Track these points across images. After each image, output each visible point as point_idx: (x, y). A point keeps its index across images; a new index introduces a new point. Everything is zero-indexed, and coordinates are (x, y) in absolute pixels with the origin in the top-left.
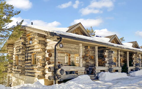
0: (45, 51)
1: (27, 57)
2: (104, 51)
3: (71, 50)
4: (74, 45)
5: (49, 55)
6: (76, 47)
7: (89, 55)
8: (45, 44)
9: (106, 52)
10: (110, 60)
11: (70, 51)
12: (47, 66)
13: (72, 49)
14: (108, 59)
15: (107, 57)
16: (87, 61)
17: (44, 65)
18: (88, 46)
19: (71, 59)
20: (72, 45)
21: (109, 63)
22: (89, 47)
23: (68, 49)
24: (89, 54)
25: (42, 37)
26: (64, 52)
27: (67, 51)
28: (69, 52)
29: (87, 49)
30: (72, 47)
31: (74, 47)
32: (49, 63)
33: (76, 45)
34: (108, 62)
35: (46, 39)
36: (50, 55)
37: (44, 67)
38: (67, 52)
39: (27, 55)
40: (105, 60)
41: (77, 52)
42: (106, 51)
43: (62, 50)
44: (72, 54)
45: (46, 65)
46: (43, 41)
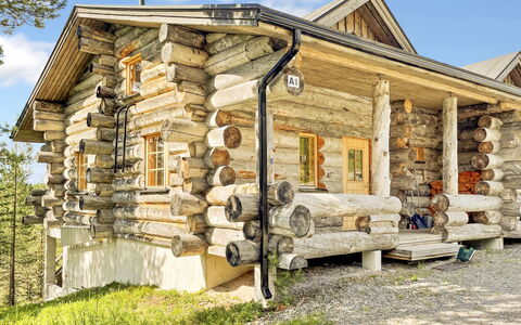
0: (204, 119)
1: (120, 152)
2: (481, 123)
3: (327, 118)
4: (339, 93)
5: (227, 135)
6: (349, 105)
7: (408, 144)
8: (206, 84)
9: (493, 125)
10: (508, 166)
11: (322, 123)
12: (220, 193)
13: (331, 111)
14: (502, 160)
15: (495, 150)
16: (399, 171)
17: (200, 186)
18: (402, 101)
19: (327, 160)
20: (331, 95)
21: (503, 180)
22: (408, 106)
23: (313, 115)
24: (406, 140)
25: (189, 50)
26: (297, 125)
27: (308, 121)
28: (316, 128)
29: (400, 117)
30: (330, 104)
31: (338, 104)
32: (227, 177)
33: (347, 96)
34: (498, 174)
35: (210, 55)
36: (233, 139)
37: (202, 193)
38: (309, 126)
39: (120, 145)
40: (487, 163)
41: (351, 127)
42: (493, 120)
43: (286, 119)
44: (332, 136)
45: (211, 187)
46: (197, 67)
